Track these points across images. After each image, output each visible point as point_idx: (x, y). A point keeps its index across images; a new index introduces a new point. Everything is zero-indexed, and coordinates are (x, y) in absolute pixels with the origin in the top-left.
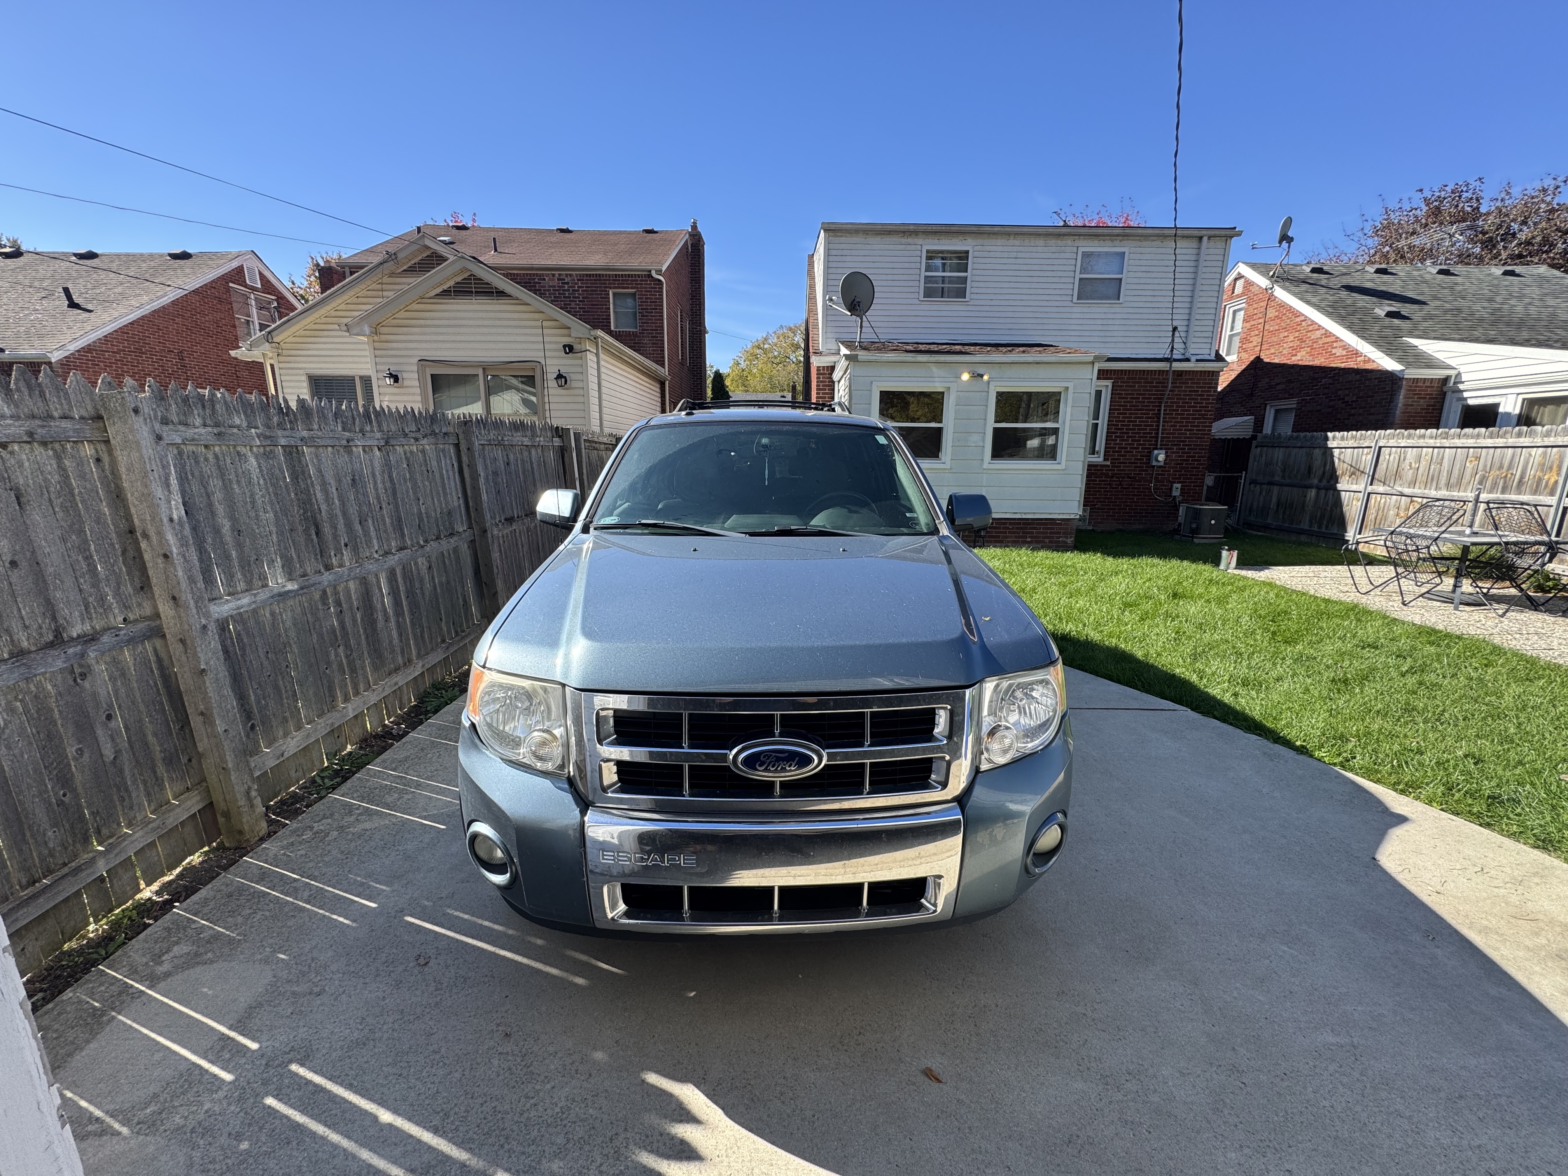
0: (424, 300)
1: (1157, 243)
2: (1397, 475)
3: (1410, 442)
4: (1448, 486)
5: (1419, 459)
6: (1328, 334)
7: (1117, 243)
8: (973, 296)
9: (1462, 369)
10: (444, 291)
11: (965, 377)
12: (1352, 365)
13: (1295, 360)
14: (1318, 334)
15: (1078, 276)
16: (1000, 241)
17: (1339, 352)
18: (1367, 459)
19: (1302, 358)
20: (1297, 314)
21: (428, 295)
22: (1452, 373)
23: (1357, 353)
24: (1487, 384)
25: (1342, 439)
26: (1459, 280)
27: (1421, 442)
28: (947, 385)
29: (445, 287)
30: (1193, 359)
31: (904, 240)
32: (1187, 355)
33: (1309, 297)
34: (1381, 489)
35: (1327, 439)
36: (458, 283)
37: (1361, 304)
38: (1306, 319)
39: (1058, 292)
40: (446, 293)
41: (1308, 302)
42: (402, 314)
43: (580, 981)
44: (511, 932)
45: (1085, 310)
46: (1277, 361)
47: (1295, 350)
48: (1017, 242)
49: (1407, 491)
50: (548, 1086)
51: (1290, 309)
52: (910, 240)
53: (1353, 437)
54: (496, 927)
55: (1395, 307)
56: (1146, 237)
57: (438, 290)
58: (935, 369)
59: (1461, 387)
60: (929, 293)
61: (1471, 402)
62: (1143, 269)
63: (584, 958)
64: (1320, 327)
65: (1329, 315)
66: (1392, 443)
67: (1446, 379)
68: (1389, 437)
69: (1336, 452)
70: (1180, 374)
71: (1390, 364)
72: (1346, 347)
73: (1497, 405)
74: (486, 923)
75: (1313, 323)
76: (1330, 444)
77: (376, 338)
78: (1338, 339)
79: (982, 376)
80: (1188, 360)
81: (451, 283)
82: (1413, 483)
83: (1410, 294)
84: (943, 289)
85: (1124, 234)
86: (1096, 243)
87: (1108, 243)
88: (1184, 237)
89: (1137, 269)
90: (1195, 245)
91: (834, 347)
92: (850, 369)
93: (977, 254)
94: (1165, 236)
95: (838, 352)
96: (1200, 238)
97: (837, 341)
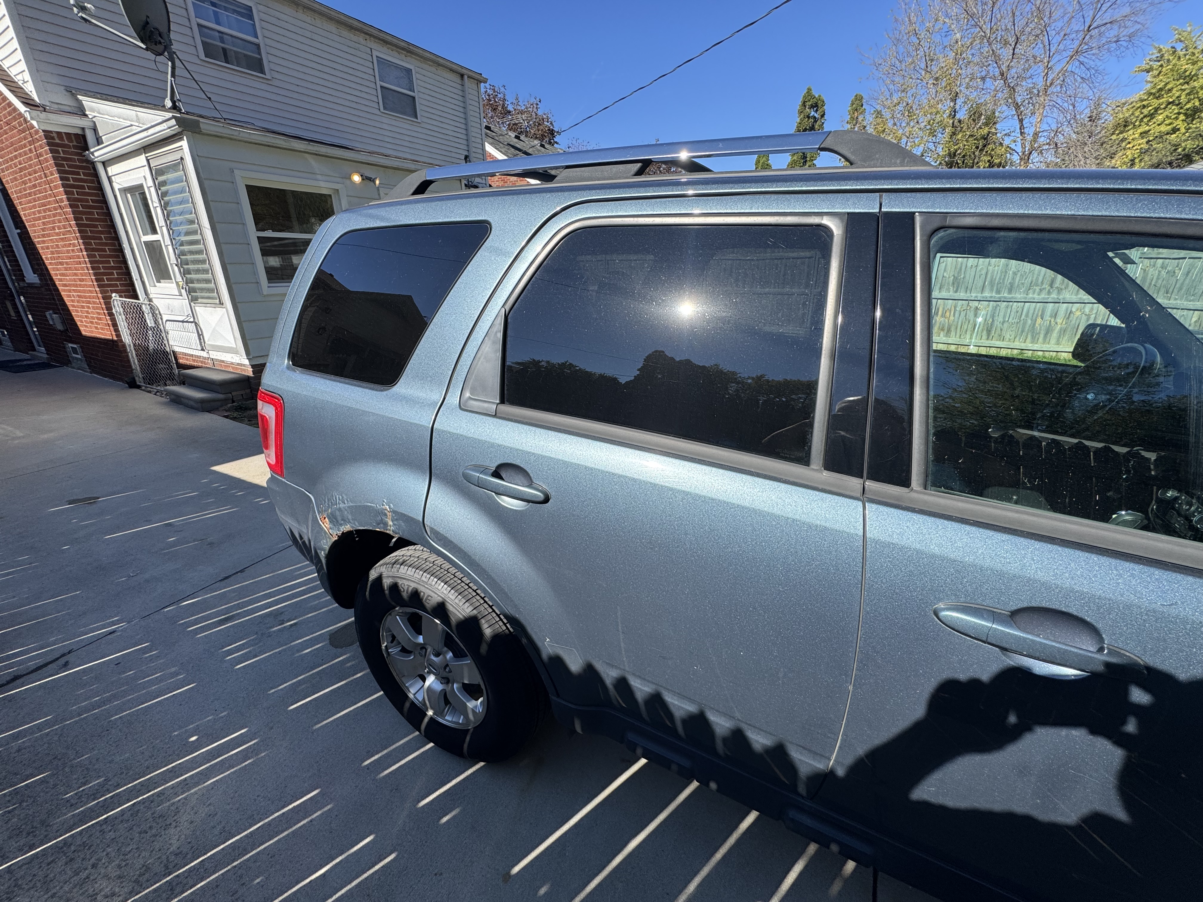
1: (433, 69)
7: (404, 57)
8: (273, 74)
11: (356, 178)
15: (379, 82)
16: (287, 9)
28: (336, 186)
45: (392, 122)
56: (425, 59)
60: (208, 52)
62: (429, 92)
79: (373, 180)
84: (224, 50)
85: (409, 50)
86: (385, 49)
87: (395, 54)
88: (452, 70)
89: (423, 90)
90: (459, 80)
91: (66, 101)
92: (184, 143)
93: (263, 16)
94: (439, 65)
95: (81, 112)
96: (462, 76)
97: (72, 92)
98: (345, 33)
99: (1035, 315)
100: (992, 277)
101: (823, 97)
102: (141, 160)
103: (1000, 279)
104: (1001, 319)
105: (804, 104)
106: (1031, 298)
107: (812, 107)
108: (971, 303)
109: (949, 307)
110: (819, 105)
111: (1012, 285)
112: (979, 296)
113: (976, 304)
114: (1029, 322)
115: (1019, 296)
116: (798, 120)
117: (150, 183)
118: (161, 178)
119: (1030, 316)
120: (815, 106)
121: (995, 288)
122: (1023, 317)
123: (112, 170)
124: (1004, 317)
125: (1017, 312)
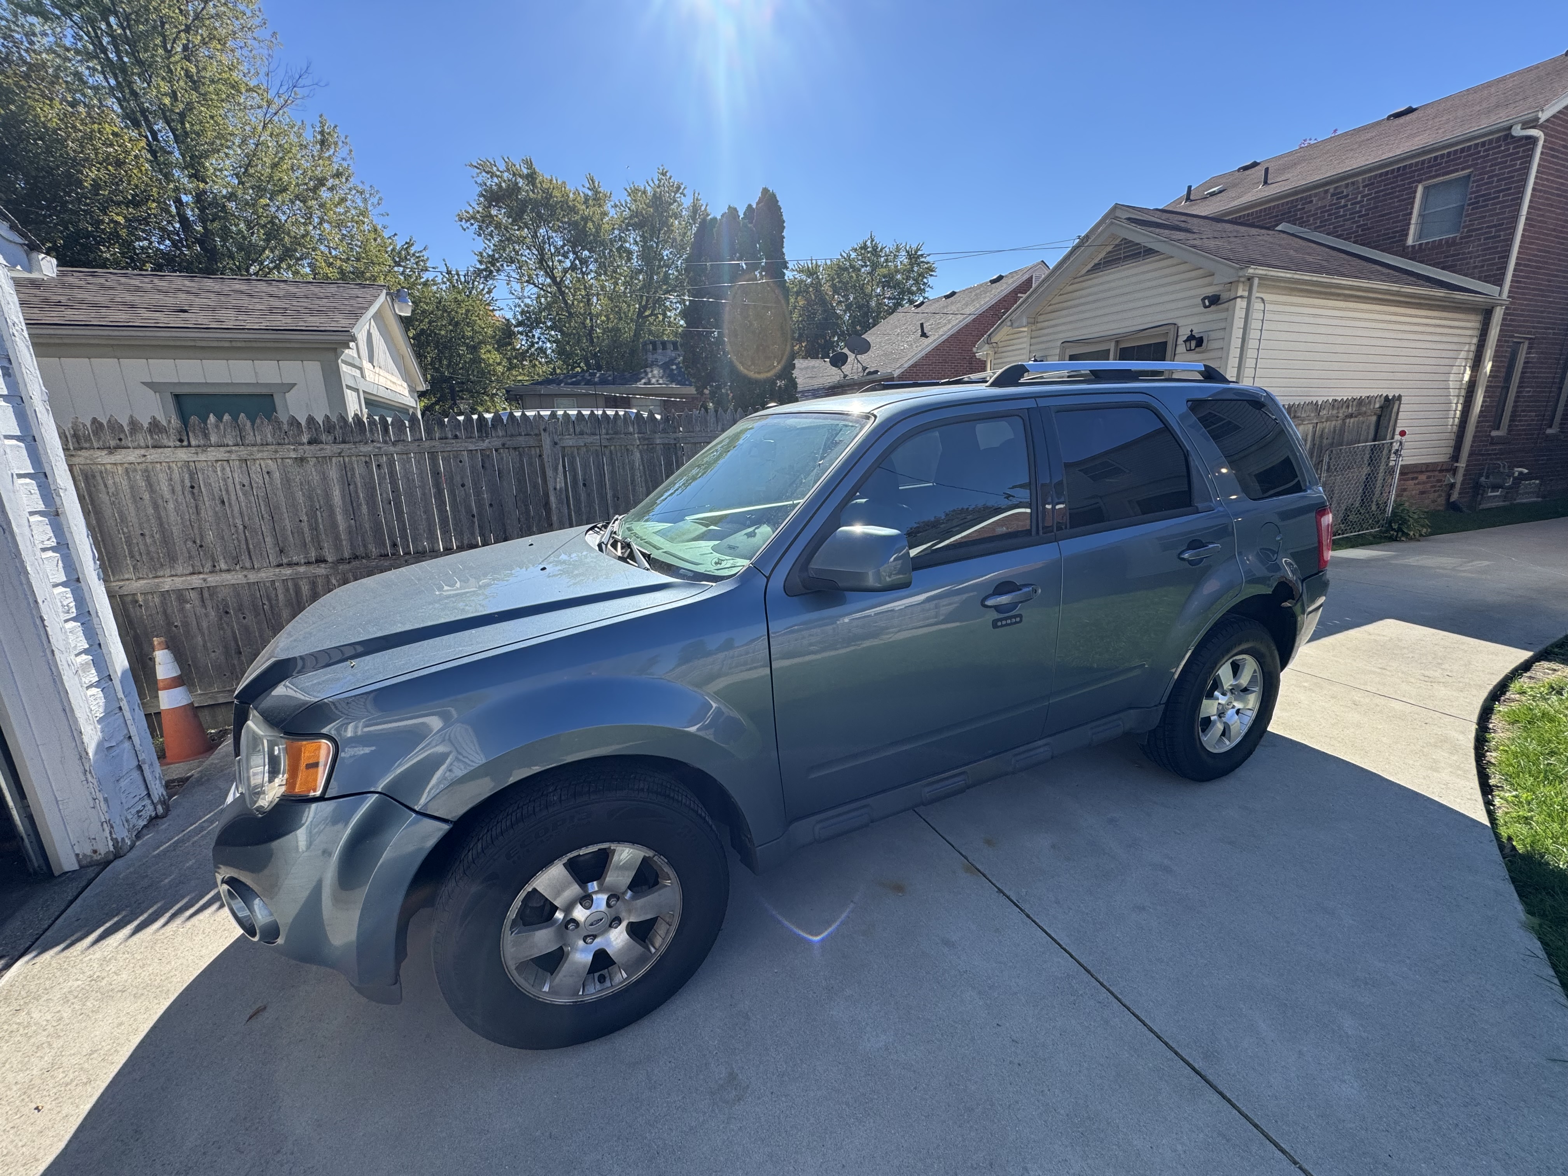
0: (1076, 280)
10: (1096, 265)
21: (1080, 274)
29: (1096, 261)
36: (1110, 252)
40: (1097, 268)
42: (1058, 299)
57: (1089, 267)
77: (1034, 328)
81: (1102, 255)
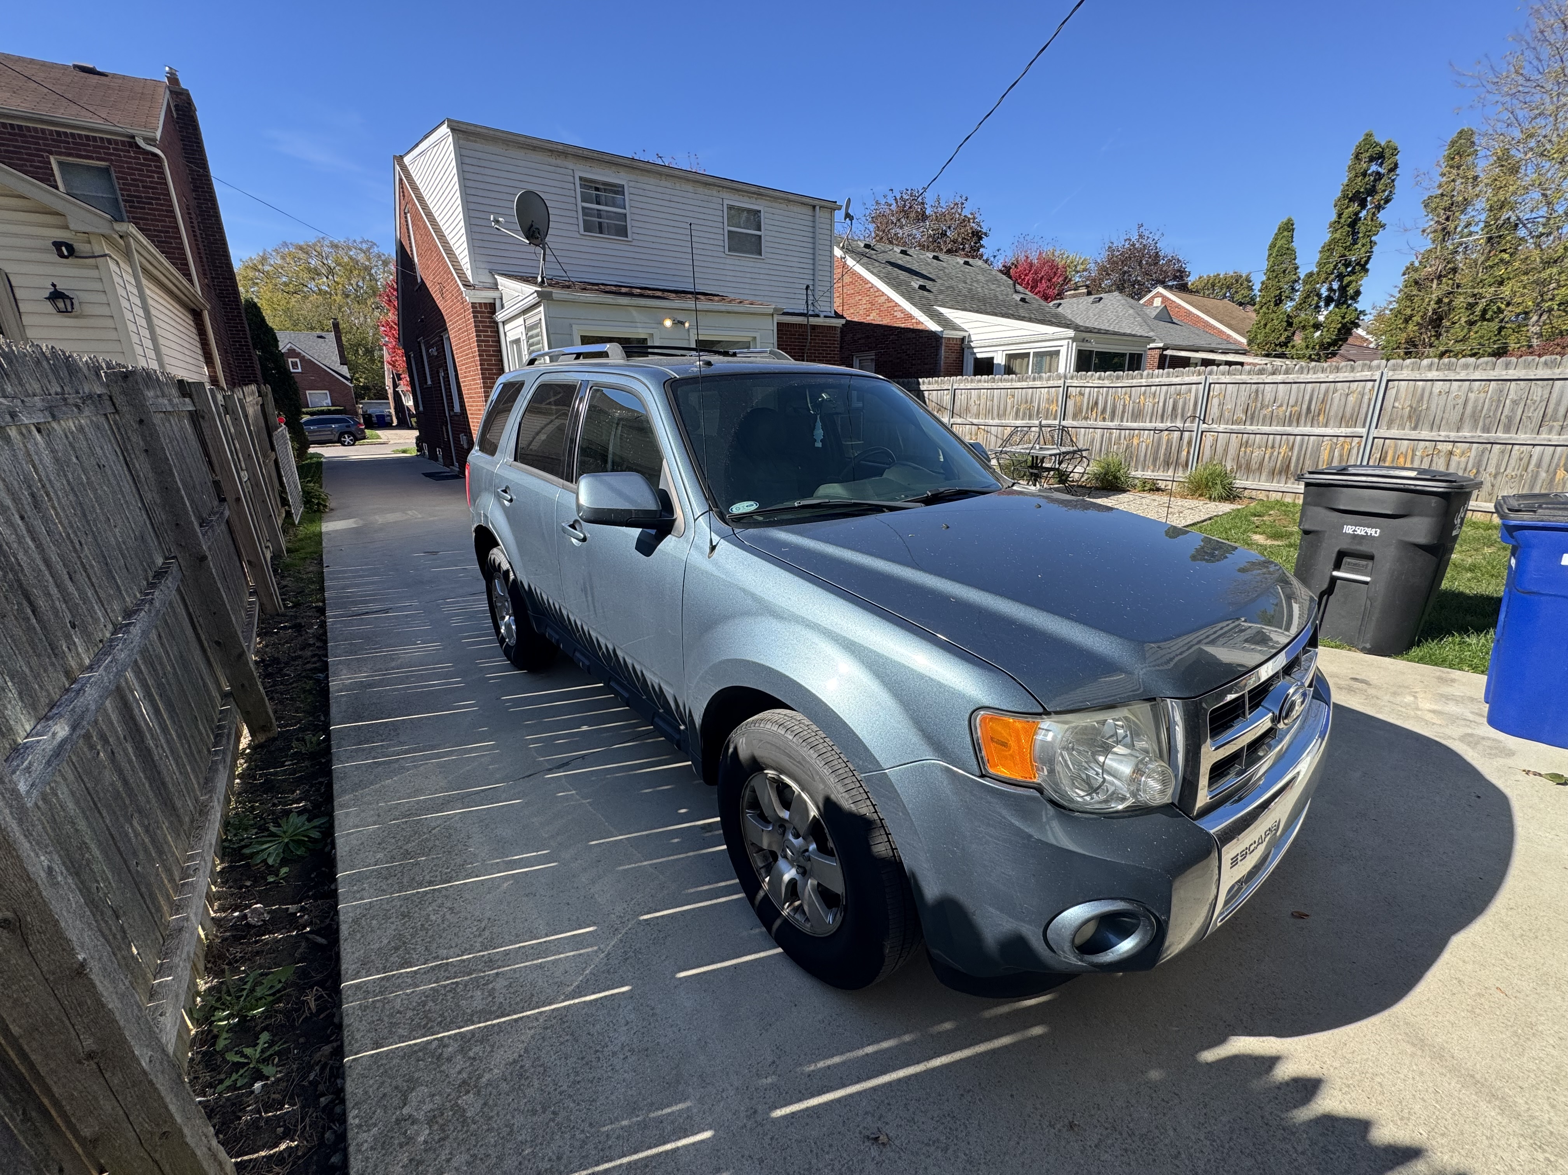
1: (784, 206)
2: (967, 409)
3: (973, 385)
4: (999, 416)
5: (979, 398)
6: (889, 300)
7: (754, 200)
8: (636, 237)
9: (971, 332)
11: (668, 323)
12: (909, 325)
13: (869, 319)
14: (883, 299)
15: (727, 228)
16: (653, 180)
17: (899, 315)
18: (947, 398)
19: (873, 318)
20: (867, 282)
22: (966, 334)
23: (911, 317)
24: (987, 343)
25: (929, 383)
26: (944, 265)
27: (980, 385)
28: (651, 331)
30: (822, 315)
31: (553, 161)
32: (817, 312)
33: (870, 267)
34: (959, 421)
35: (919, 383)
37: (902, 277)
38: (873, 286)
39: (712, 242)
41: (872, 272)
43: (1037, 1031)
44: (907, 1038)
45: (737, 262)
46: (856, 320)
47: (868, 312)
48: (669, 184)
49: (975, 421)
50: (1171, 1133)
51: (860, 277)
52: (559, 162)
53: (937, 382)
54: (885, 1045)
55: (921, 282)
56: (776, 198)
58: (635, 313)
59: (972, 344)
60: (588, 227)
61: (979, 356)
62: (776, 228)
63: (1004, 1009)
64: (883, 294)
65: (888, 284)
66: (962, 386)
67: (963, 339)
68: (961, 381)
69: (926, 394)
70: (814, 327)
71: (933, 326)
72: (903, 311)
73: (992, 358)
74: (870, 1049)
75: (878, 290)
76: (922, 387)
78: (897, 305)
79: (683, 323)
80: (818, 316)
82: (977, 416)
83: (925, 273)
84: (600, 224)
85: (759, 192)
86: (736, 197)
87: (746, 199)
88: (803, 204)
89: (771, 228)
90: (810, 212)
91: (488, 279)
92: (541, 308)
93: (632, 190)
94: (789, 201)
95: (495, 287)
96: (814, 207)
97: (492, 272)
98: (701, 189)
99: (1553, 465)
100: (1475, 407)
101: (1396, 143)
102: (520, 320)
103: (1489, 410)
104: (1492, 469)
105: (1357, 157)
106: (1544, 439)
107: (1372, 159)
108: (1440, 446)
109: (1403, 449)
110: (1387, 155)
111: (1510, 419)
112: (1453, 435)
113: (1449, 446)
114: (1543, 475)
115: (1522, 437)
116: (1346, 182)
117: (524, 337)
118: (530, 334)
119: (1545, 464)
120: (1379, 157)
121: (1481, 424)
122: (1531, 467)
123: (508, 327)
124: (1498, 466)
125: (1521, 459)
